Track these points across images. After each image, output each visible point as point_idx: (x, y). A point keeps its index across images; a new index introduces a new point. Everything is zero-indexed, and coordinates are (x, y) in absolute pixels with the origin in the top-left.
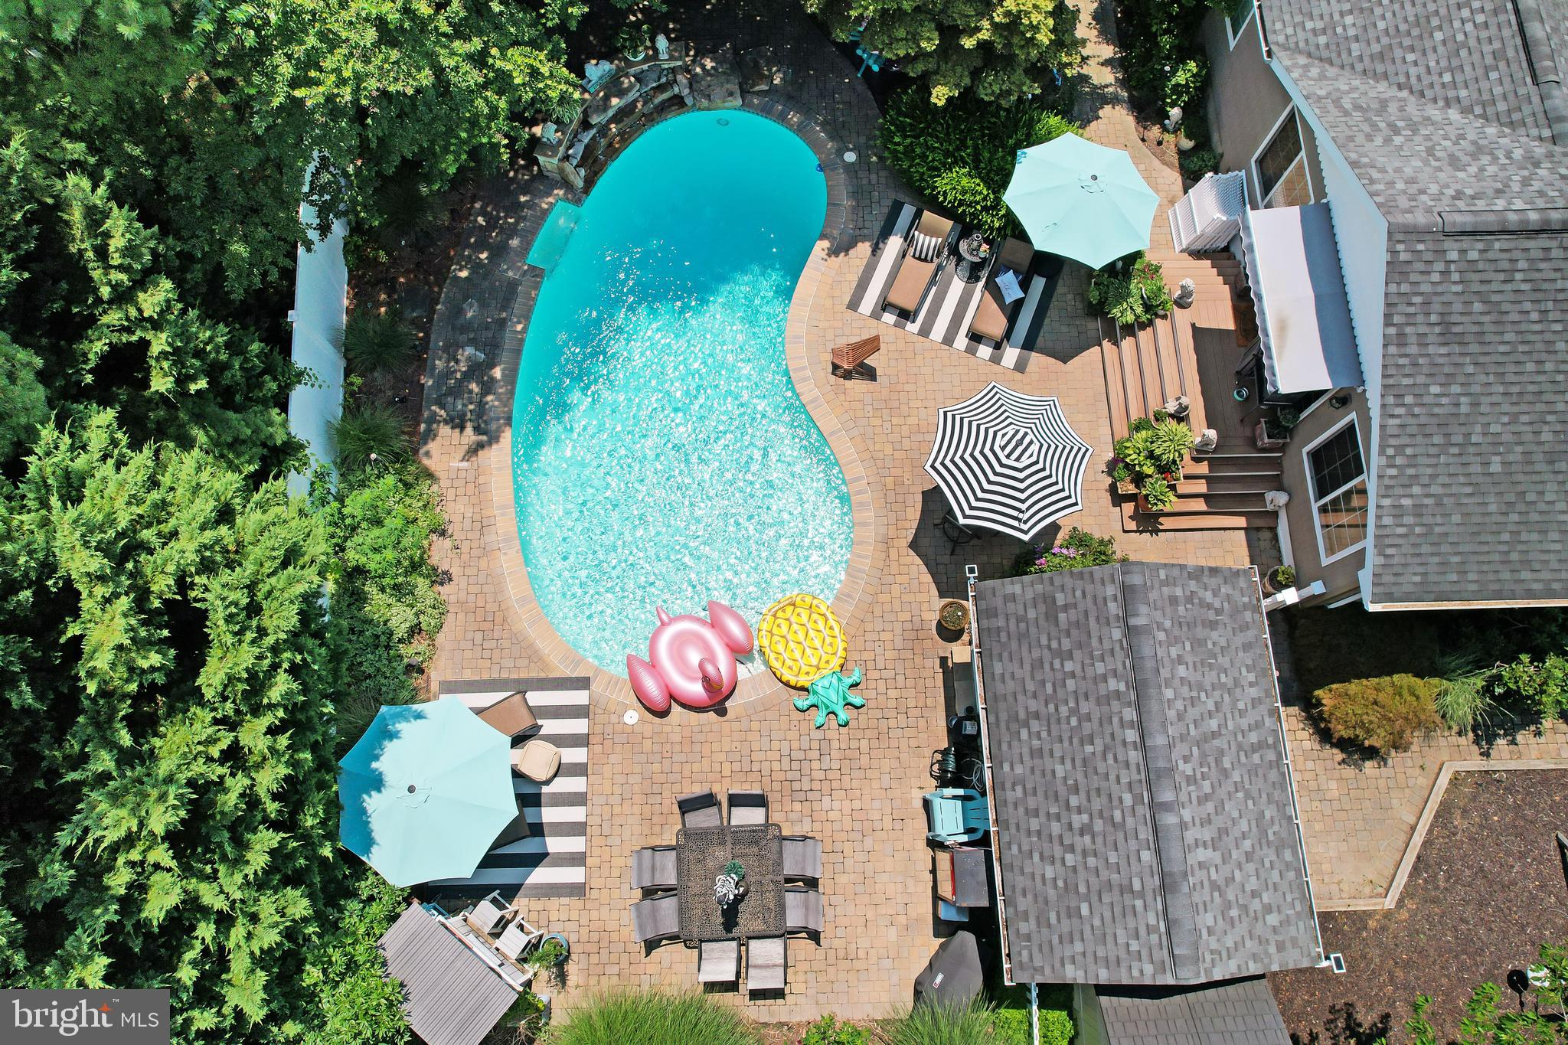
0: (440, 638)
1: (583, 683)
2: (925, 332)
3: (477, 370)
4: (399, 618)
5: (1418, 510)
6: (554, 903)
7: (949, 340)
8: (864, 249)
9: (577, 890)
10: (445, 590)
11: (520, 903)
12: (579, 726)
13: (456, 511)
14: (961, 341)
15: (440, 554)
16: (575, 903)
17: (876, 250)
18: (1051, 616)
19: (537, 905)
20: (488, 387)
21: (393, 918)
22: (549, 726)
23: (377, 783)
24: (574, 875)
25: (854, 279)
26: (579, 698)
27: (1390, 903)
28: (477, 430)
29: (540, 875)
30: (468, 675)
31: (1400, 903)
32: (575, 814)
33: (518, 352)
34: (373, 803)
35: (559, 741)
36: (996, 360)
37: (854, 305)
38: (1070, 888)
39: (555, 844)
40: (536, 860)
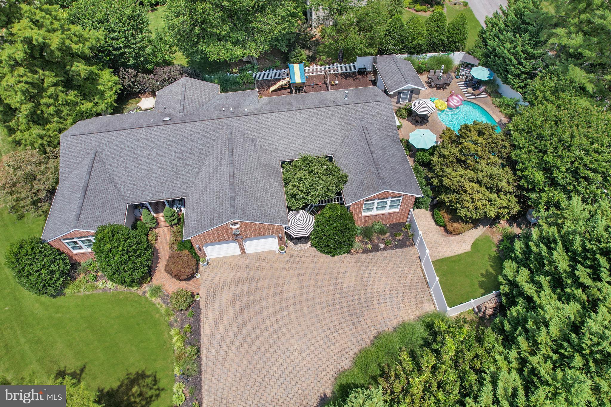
0: (491, 101)
1: (468, 99)
6: (460, 81)
10: (494, 105)
11: (464, 80)
12: (466, 95)
13: (500, 114)
15: (498, 109)
19: (462, 81)
22: (470, 94)
24: (458, 83)
26: (468, 97)
28: (502, 123)
30: (485, 98)
32: (461, 88)
40: (464, 84)
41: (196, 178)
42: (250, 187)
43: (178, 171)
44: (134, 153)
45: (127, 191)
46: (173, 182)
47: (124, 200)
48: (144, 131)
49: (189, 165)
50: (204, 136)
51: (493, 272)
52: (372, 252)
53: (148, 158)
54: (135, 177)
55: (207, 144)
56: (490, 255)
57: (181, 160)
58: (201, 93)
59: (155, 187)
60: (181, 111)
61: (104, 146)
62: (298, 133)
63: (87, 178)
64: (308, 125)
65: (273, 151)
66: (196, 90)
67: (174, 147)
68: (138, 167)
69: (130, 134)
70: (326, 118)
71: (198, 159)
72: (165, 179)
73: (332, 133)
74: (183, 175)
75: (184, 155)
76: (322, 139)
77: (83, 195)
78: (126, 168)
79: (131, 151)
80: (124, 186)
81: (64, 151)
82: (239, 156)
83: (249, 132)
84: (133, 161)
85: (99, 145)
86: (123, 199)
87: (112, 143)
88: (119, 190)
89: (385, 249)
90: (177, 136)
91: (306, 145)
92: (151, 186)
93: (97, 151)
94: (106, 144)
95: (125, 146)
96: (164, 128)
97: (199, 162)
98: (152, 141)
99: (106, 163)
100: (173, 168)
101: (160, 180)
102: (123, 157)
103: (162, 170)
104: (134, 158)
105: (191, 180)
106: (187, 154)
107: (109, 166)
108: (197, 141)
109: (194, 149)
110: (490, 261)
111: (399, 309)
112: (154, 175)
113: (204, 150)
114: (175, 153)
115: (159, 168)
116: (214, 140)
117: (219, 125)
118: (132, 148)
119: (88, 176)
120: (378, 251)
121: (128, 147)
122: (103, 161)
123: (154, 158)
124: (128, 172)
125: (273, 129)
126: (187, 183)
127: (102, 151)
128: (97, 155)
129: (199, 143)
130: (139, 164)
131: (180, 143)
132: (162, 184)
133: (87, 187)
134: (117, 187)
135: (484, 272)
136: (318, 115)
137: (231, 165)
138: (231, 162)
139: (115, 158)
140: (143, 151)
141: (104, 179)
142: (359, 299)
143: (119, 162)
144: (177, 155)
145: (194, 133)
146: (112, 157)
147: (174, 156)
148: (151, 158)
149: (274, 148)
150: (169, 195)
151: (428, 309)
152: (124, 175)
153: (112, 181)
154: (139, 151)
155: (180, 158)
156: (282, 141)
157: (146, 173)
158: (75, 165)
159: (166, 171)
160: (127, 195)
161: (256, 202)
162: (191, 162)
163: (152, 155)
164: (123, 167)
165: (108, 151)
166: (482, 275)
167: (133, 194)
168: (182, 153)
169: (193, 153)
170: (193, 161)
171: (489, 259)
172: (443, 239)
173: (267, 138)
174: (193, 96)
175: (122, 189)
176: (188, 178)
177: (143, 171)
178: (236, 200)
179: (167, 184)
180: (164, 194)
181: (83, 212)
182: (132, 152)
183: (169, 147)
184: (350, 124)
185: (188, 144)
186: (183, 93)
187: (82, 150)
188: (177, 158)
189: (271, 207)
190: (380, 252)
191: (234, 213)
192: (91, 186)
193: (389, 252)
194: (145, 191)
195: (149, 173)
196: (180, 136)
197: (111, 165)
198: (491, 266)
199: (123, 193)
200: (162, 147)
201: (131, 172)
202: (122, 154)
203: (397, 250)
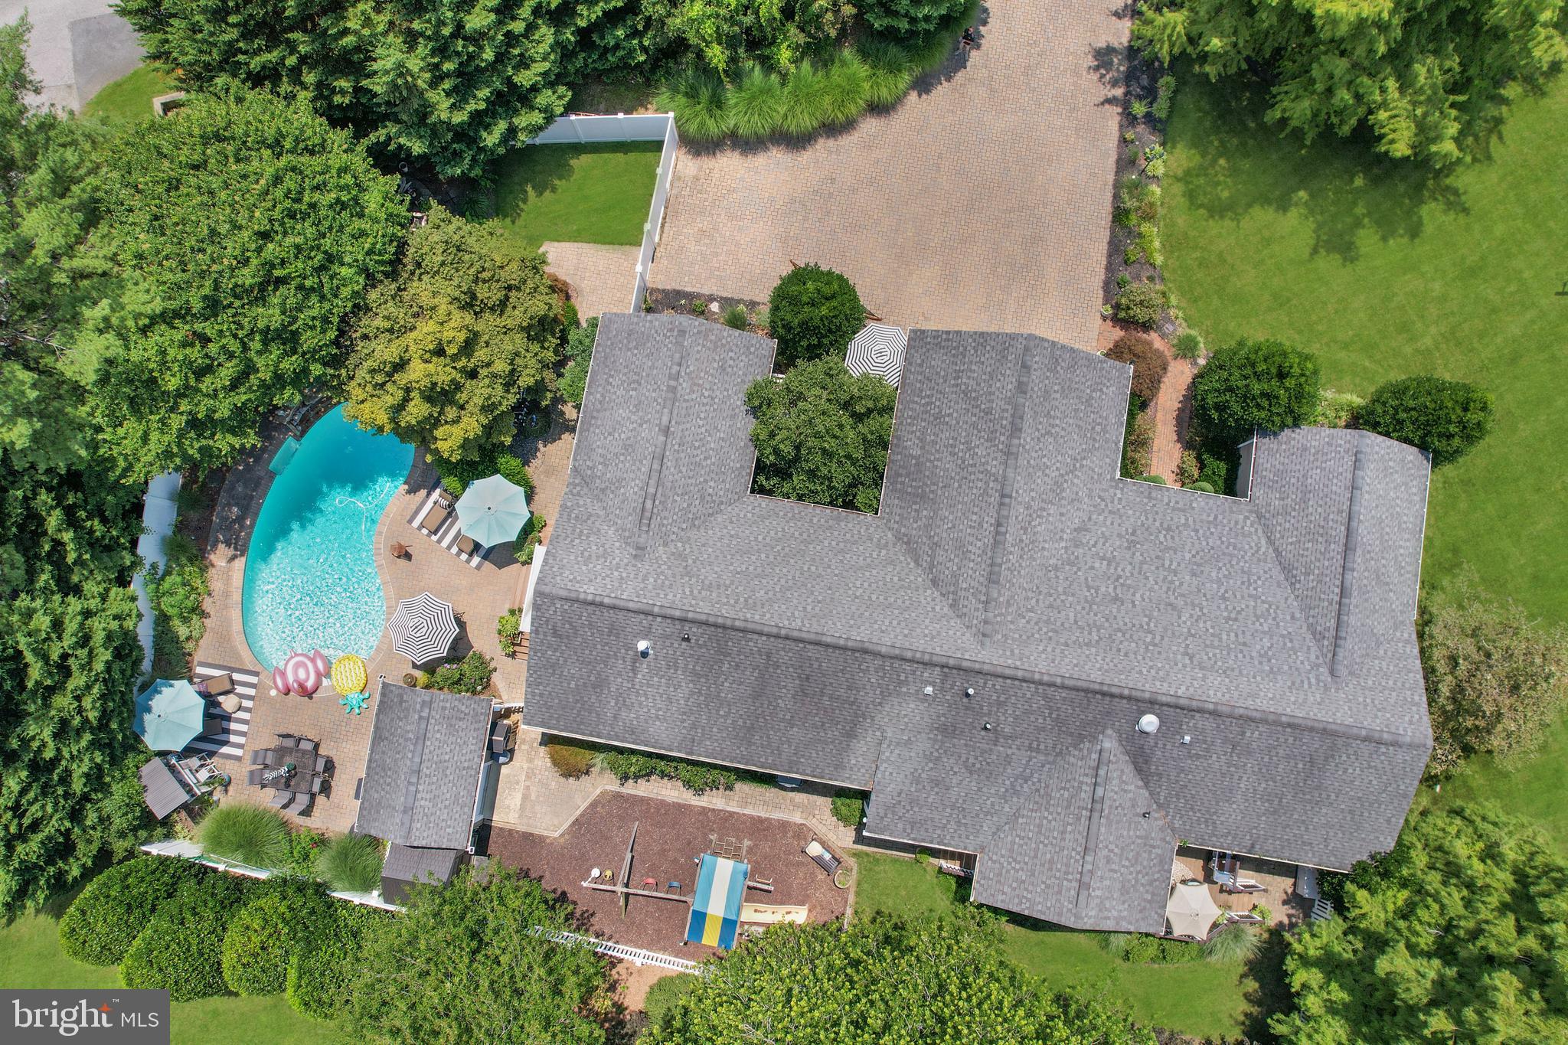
0: (201, 642)
1: (256, 674)
2: (439, 541)
3: (240, 519)
4: (182, 631)
5: (541, 695)
6: (229, 762)
7: (449, 548)
8: (423, 493)
9: (238, 759)
10: (207, 621)
11: (215, 759)
12: (252, 692)
13: (216, 585)
14: (455, 550)
15: (207, 605)
16: (237, 763)
17: (429, 495)
18: (401, 703)
19: (221, 761)
20: (242, 527)
21: (147, 761)
22: (239, 689)
23: (149, 710)
24: (238, 752)
25: (414, 508)
26: (254, 680)
27: (557, 835)
28: (234, 549)
29: (225, 750)
30: (210, 661)
31: (562, 835)
32: (244, 728)
33: (257, 514)
34: (147, 717)
35: (241, 696)
36: (468, 561)
37: (410, 521)
38: (380, 803)
39: (233, 738)
40: (226, 743)
41: (1090, 519)
42: (974, 425)
43: (1128, 548)
44: (1237, 636)
45: (1250, 533)
46: (1143, 525)
47: (1256, 512)
48: (1211, 693)
49: (1103, 559)
50: (1056, 631)
51: (529, 189)
52: (739, 301)
53: (1201, 610)
54: (1232, 566)
55: (1051, 606)
56: (513, 222)
57: (1120, 577)
58: (1036, 850)
59: (1186, 525)
60: (1105, 755)
61: (1313, 681)
62: (813, 568)
63: (1348, 576)
64: (783, 581)
65: (890, 545)
66: (1051, 861)
67: (1137, 623)
68: (1226, 591)
69: (1249, 695)
70: (727, 588)
71: (1079, 569)
72: (1161, 537)
73: (729, 546)
74: (1119, 535)
75: (1111, 590)
76: (760, 538)
77: (1354, 524)
78: (1256, 598)
79: (1245, 644)
80: (1259, 549)
81: (1416, 698)
82: (980, 525)
83: (938, 608)
84: (1239, 613)
85: (1326, 689)
86: (1260, 516)
87: (1293, 683)
88: (1270, 541)
89: (712, 298)
90: (1126, 655)
91: (805, 536)
92: (1197, 531)
93: (1332, 673)
94: (1309, 683)
95: (1261, 663)
96: (1158, 684)
97: (1077, 558)
98: (1191, 659)
99: (1305, 627)
100: (1142, 563)
101: (1173, 538)
102: (1264, 632)
103: (1167, 563)
104: (1236, 620)
105: (1101, 518)
106: (1103, 589)
107: (1298, 615)
108: (1076, 622)
109: (1087, 601)
110: (522, 210)
111: (742, 180)
112: (1188, 556)
113: (1060, 589)
114: (1133, 602)
115: (1175, 573)
116: (1031, 610)
117: (1012, 651)
118: (1241, 651)
119: (1347, 583)
120: (726, 299)
121: (1252, 658)
122: (1314, 634)
123: (1186, 604)
124: (1250, 584)
125: (874, 597)
126: (1110, 512)
127: (1318, 666)
128: (1330, 655)
129: (1072, 615)
130: (1223, 598)
131: (1119, 630)
132: (1169, 529)
133: (1348, 548)
134: (1276, 550)
135: (547, 193)
136: (746, 601)
137: (1007, 491)
138: (1007, 500)
139: (1283, 636)
140: (1212, 635)
141: (1307, 574)
142: (806, 219)
143: (1274, 619)
144: (1129, 596)
145: (1080, 647)
146: (1291, 641)
147: (1138, 596)
148: (1194, 606)
149: (884, 552)
150: (1154, 495)
151: (690, 164)
152: (1259, 578)
153: (1287, 569)
154: (1224, 637)
155: (1122, 585)
156: (861, 562)
157: (1207, 569)
158: (1382, 652)
159: (1157, 557)
160: (1252, 525)
161: (971, 382)
162: (1097, 565)
163: (1191, 616)
164: (1263, 602)
165: (1302, 663)
166: (554, 190)
167: (1237, 523)
168: (1116, 599)
169: (1089, 588)
170: (1092, 568)
171: (519, 215)
172: (585, 285)
173: (896, 579)
174: (1063, 832)
175: (1263, 542)
176: (1108, 523)
177: (1214, 574)
178: (1015, 384)
179: (1157, 524)
180: (1166, 500)
181: (1349, 476)
182: (1241, 640)
183: (1148, 624)
184: (673, 554)
185: (1101, 620)
186: (1091, 845)
187: (1371, 689)
188: (1129, 587)
189: (938, 373)
190: (725, 295)
191: (1026, 349)
192: (1336, 549)
193: (706, 291)
194: (1209, 522)
195: (1199, 565)
196: (1119, 650)
197: (1293, 617)
198: (525, 201)
199: (1260, 531)
200: (1166, 629)
201: (1243, 583)
202: (1266, 642)
203: (688, 289)
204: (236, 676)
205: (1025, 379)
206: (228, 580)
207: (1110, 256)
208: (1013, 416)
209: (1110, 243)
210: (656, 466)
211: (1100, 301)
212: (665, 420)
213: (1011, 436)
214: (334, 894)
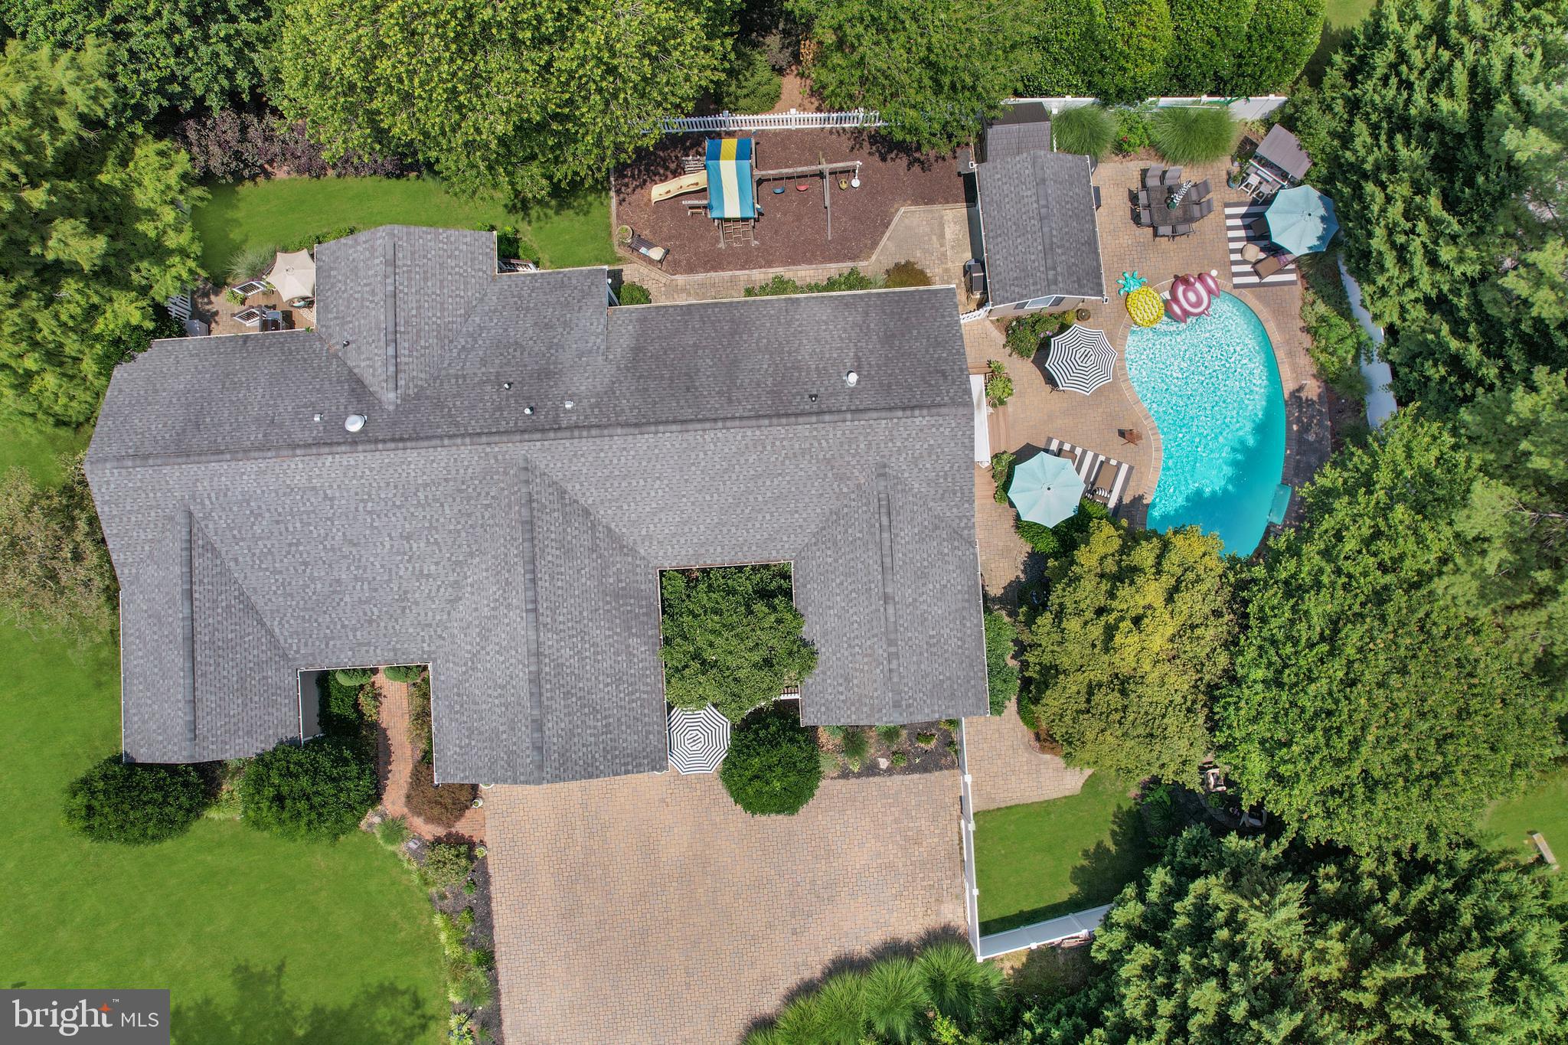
0: (1300, 303)
1: (1236, 286)
2: (1096, 456)
3: (1305, 429)
4: (1321, 308)
5: (943, 316)
6: (1236, 200)
7: (1084, 452)
8: (1126, 500)
9: (1228, 205)
10: (1302, 324)
11: (1249, 199)
12: (1235, 269)
13: (1304, 361)
14: (1078, 451)
15: (1306, 340)
16: (1227, 200)
17: (1120, 499)
18: (1079, 280)
19: (1243, 199)
20: (1299, 420)
21: (1307, 174)
22: (1248, 268)
23: (1323, 219)
24: (1229, 211)
25: (1132, 484)
26: (1237, 280)
27: (902, 210)
28: (1300, 398)
29: (1243, 210)
30: (1286, 288)
31: (897, 210)
32: (1231, 234)
33: (1288, 439)
34: (1322, 212)
35: (1244, 262)
36: (1061, 444)
37: (1131, 469)
38: (1071, 184)
39: (1238, 222)
40: (1243, 216)
41: (449, 614)
42: (579, 678)
43: (406, 592)
44: (287, 529)
45: (291, 637)
46: (396, 620)
47: (289, 660)
48: (300, 466)
49: (428, 576)
50: (460, 491)
51: (1113, 848)
52: (859, 775)
53: (325, 547)
54: (303, 599)
55: (469, 515)
56: (1119, 807)
57: (409, 561)
58: (442, 287)
59: (354, 630)
60: (391, 385)
61: (207, 502)
62: (708, 498)
63: (187, 611)
64: (734, 477)
65: (639, 542)
66: (426, 279)
67: (385, 519)
68: (304, 571)
69: (264, 472)
70: (786, 457)
71: (449, 559)
72: (376, 612)
73: (797, 501)
74: (417, 603)
75: (415, 546)
76: (768, 517)
77: (188, 665)
78: (275, 572)
79: (278, 522)
80: (280, 623)
81: (106, 509)
82: (552, 578)
83: (578, 487)
84: (289, 553)
85: (193, 498)
86: (285, 656)
87: (226, 495)
88: (270, 633)
89: (889, 771)
90: (388, 484)
91: (725, 531)
92: (343, 626)
93: (190, 515)
94: (210, 498)
95: (260, 507)
96: (352, 462)
97: (454, 570)
98: (326, 495)
99: (223, 553)
100: (390, 580)
101: (365, 614)
102: (260, 538)
103: (366, 586)
104: (290, 545)
105: (438, 617)
106: (422, 545)
107: (232, 564)
108: (442, 505)
109: (436, 528)
110: (1114, 822)
111: (891, 911)
112: (347, 599)
113: (463, 534)
114: (391, 539)
115: (356, 578)
116: (487, 506)
117: (497, 460)
118: (280, 514)
119: (187, 604)
120: (874, 774)
121: (269, 510)
122: (214, 549)
123: (340, 549)
124: (283, 584)
125: (642, 482)
126: (430, 625)
127: (205, 518)
128: (195, 530)
129: (447, 511)
130: (306, 564)
131: (399, 507)
132: (370, 622)
133: (191, 638)
134: (263, 625)
135: (1092, 848)
136: (764, 447)
137: (532, 616)
138: (530, 606)
139: (243, 540)
140: (310, 524)
141: (229, 606)
142: (813, 882)
143: (254, 555)
144: (395, 543)
145: (433, 481)
146: (234, 537)
147: (388, 546)
148: (333, 549)
149: (644, 532)
150: (392, 654)
151: (950, 916)
152: (275, 593)
153: (250, 608)
154: (298, 525)
155: (405, 553)
156: (662, 515)
157: (327, 589)
158: (147, 548)
159: (376, 590)
160: (291, 645)
161: (591, 723)
162: (433, 568)
163: (333, 538)
164: (267, 569)
165: (220, 517)
166: (1086, 854)
167: (306, 645)
168: (408, 538)
169: (436, 542)
170: (437, 564)
171: (1115, 816)
172: (1024, 756)
173: (625, 507)
174: (419, 308)
175: (277, 630)
176: (430, 614)
177: (319, 586)
178: (545, 728)
179: (382, 624)
180: (378, 651)
181: (199, 713)
182: (282, 526)
183: (373, 520)
184: (849, 479)
185: (420, 514)
186: (390, 301)
187: (151, 507)
188: (398, 553)
189: (629, 727)
190: (877, 779)
191: (540, 767)
192: (202, 637)
193: (898, 779)
194: (333, 638)
195: (335, 592)
196: (396, 487)
197: (236, 560)
198: (1113, 833)
199: (282, 641)
200: (355, 518)
201: (290, 584)
202: (257, 529)
203: (916, 776)
204: (1255, 279)
205: (536, 735)
206: (1294, 368)
207: (489, 914)
208: (541, 695)
209: (492, 928)
210: (888, 560)
211: (490, 861)
212: (891, 610)
213: (539, 672)
214: (1091, 100)
